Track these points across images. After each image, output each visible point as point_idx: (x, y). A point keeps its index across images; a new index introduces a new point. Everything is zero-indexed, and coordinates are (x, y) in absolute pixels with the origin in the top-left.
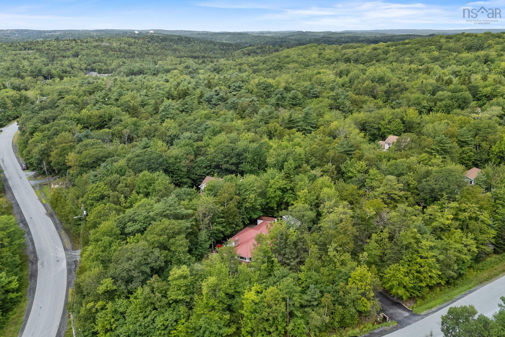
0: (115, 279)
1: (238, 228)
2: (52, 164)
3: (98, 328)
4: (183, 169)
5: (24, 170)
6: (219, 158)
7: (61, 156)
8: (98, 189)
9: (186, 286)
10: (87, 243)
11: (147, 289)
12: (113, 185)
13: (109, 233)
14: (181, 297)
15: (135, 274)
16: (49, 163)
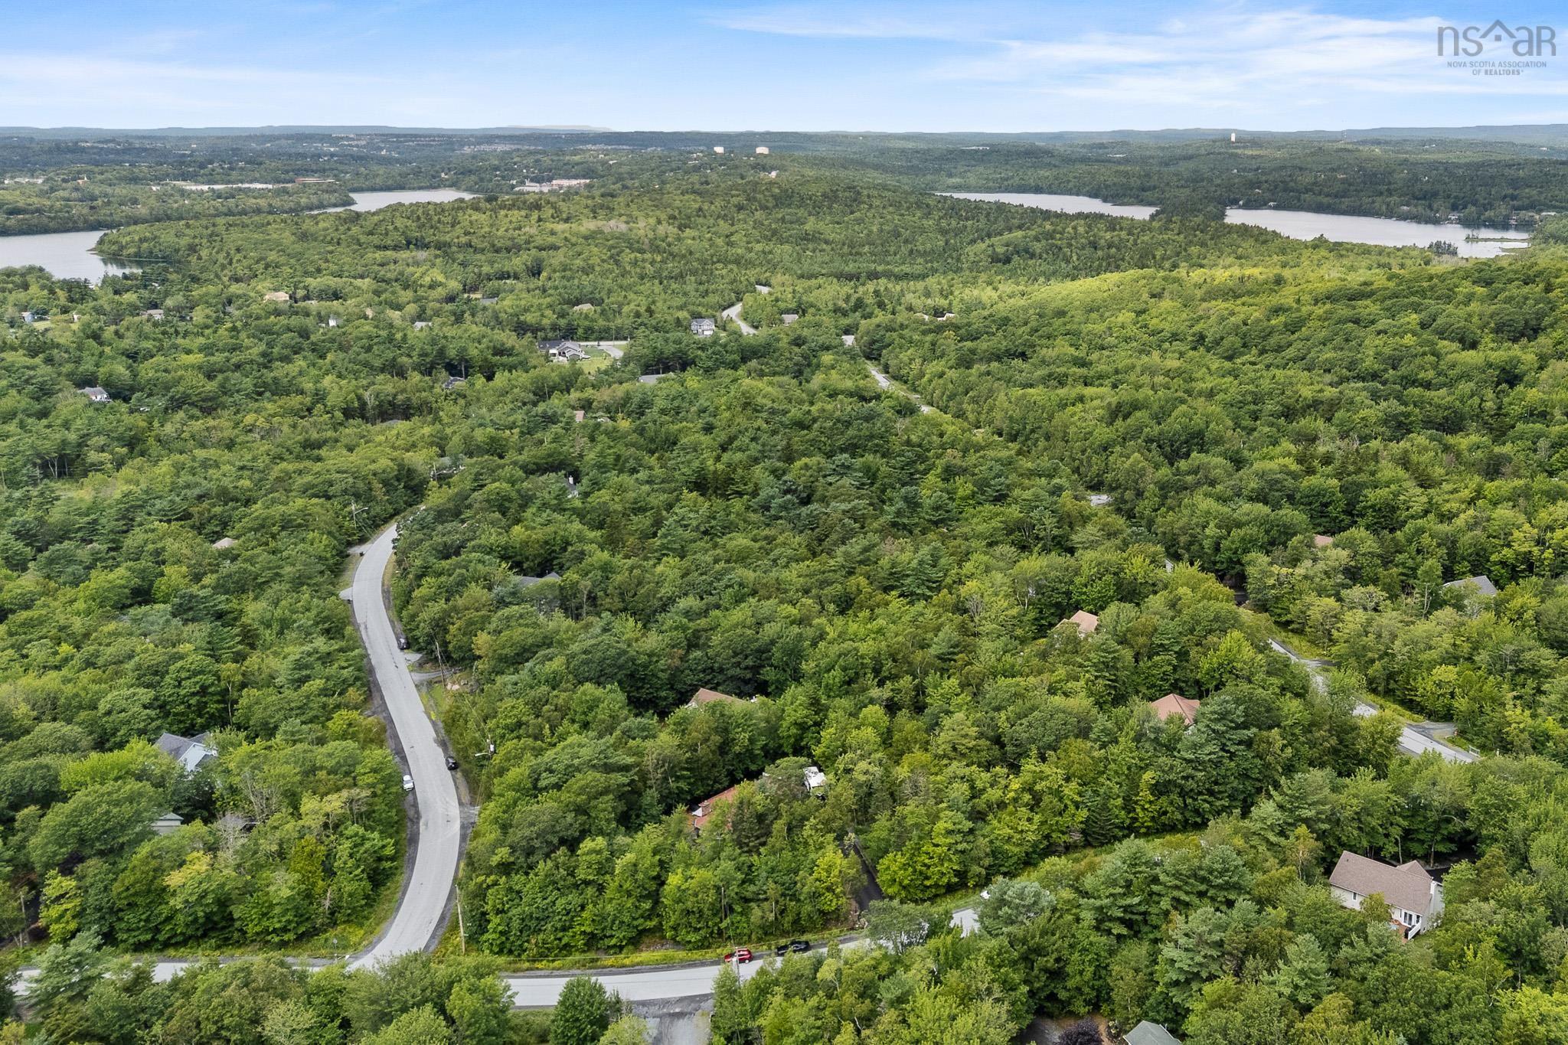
0: (513, 849)
1: (717, 786)
2: (450, 647)
3: (488, 908)
4: (661, 674)
5: (402, 649)
6: (724, 658)
7: (464, 634)
8: (515, 712)
9: (599, 863)
10: (489, 796)
11: (550, 864)
12: (536, 707)
13: (517, 787)
14: (591, 877)
15: (537, 843)
16: (445, 644)
